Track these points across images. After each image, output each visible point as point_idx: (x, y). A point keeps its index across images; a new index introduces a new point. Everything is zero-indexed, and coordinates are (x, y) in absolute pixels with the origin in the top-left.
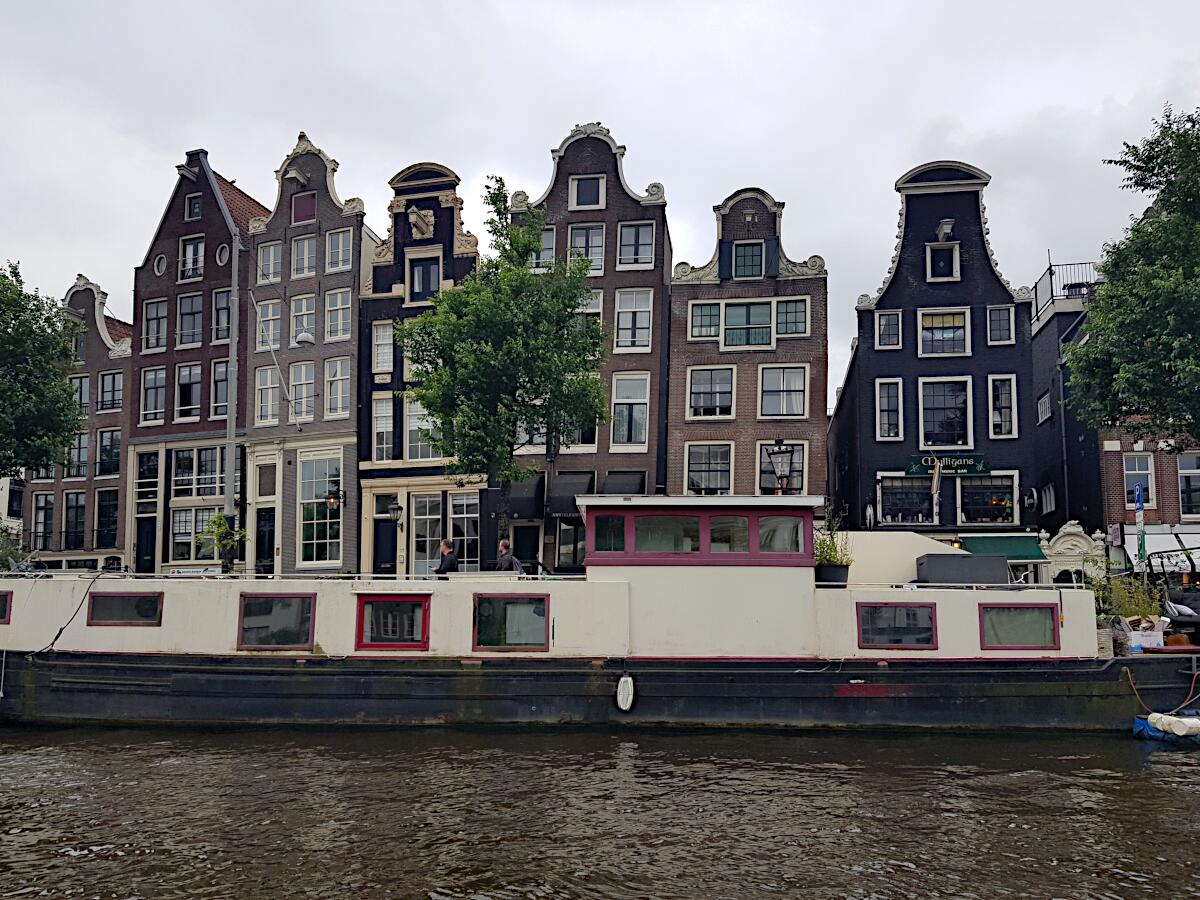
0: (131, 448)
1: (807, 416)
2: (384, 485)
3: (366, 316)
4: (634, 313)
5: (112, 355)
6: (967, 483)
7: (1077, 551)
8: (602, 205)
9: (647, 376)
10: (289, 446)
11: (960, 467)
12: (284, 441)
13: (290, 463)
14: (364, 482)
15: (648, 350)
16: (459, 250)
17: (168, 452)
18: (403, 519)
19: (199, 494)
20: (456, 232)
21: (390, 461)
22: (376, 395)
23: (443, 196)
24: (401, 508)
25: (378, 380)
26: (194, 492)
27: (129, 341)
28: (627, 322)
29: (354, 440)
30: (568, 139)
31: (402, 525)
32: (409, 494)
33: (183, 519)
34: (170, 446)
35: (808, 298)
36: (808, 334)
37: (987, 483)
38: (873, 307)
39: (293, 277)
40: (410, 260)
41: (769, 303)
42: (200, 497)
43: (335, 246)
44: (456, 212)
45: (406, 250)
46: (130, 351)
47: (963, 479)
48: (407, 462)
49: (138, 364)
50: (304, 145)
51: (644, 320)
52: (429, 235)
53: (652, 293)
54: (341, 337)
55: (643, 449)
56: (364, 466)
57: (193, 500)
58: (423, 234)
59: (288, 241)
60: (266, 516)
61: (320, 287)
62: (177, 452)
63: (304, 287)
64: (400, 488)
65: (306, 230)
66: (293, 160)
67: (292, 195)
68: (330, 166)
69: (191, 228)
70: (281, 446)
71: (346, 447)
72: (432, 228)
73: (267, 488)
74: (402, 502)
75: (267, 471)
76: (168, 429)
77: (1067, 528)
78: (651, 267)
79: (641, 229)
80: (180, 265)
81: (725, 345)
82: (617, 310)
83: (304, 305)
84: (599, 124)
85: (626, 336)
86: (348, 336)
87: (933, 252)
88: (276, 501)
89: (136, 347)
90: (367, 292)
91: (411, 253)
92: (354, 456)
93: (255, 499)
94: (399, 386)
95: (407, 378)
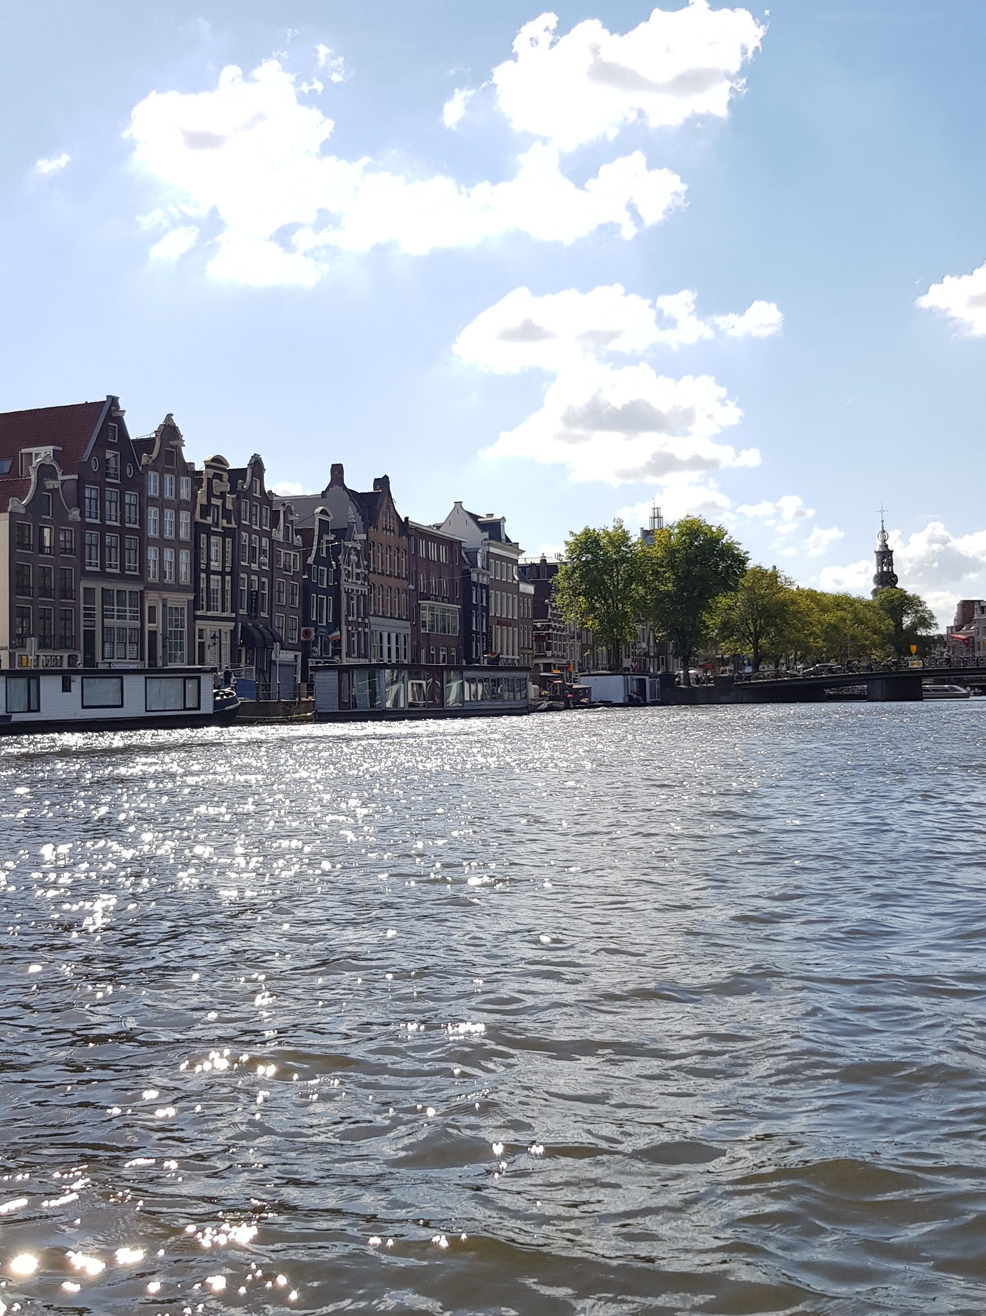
2: (202, 624)
3: (197, 528)
5: (68, 518)
8: (258, 495)
10: (165, 596)
12: (162, 593)
13: (165, 606)
14: (198, 622)
15: (268, 568)
16: (228, 505)
17: (103, 590)
18: (209, 642)
21: (206, 611)
22: (201, 575)
23: (224, 475)
25: (201, 567)
26: (117, 617)
27: (78, 510)
29: (192, 598)
31: (208, 646)
34: (103, 586)
35: (298, 554)
36: (298, 570)
39: (165, 498)
40: (213, 504)
41: (291, 554)
42: (119, 621)
43: (183, 486)
45: (211, 498)
46: (79, 517)
48: (212, 613)
49: (83, 526)
50: (170, 421)
53: (268, 541)
54: (185, 538)
56: (199, 613)
57: (116, 622)
58: (218, 492)
59: (162, 474)
60: (153, 634)
61: (178, 506)
63: (169, 504)
64: (207, 626)
65: (171, 471)
67: (165, 448)
68: (180, 438)
69: (112, 447)
70: (161, 595)
71: (188, 601)
73: (152, 619)
75: (151, 610)
76: (102, 575)
78: (268, 529)
79: (267, 510)
80: (105, 468)
83: (170, 515)
86: (188, 539)
88: (159, 627)
89: (82, 514)
90: (198, 518)
91: (212, 501)
92: (192, 607)
93: (148, 626)
94: (209, 572)
95: (212, 568)
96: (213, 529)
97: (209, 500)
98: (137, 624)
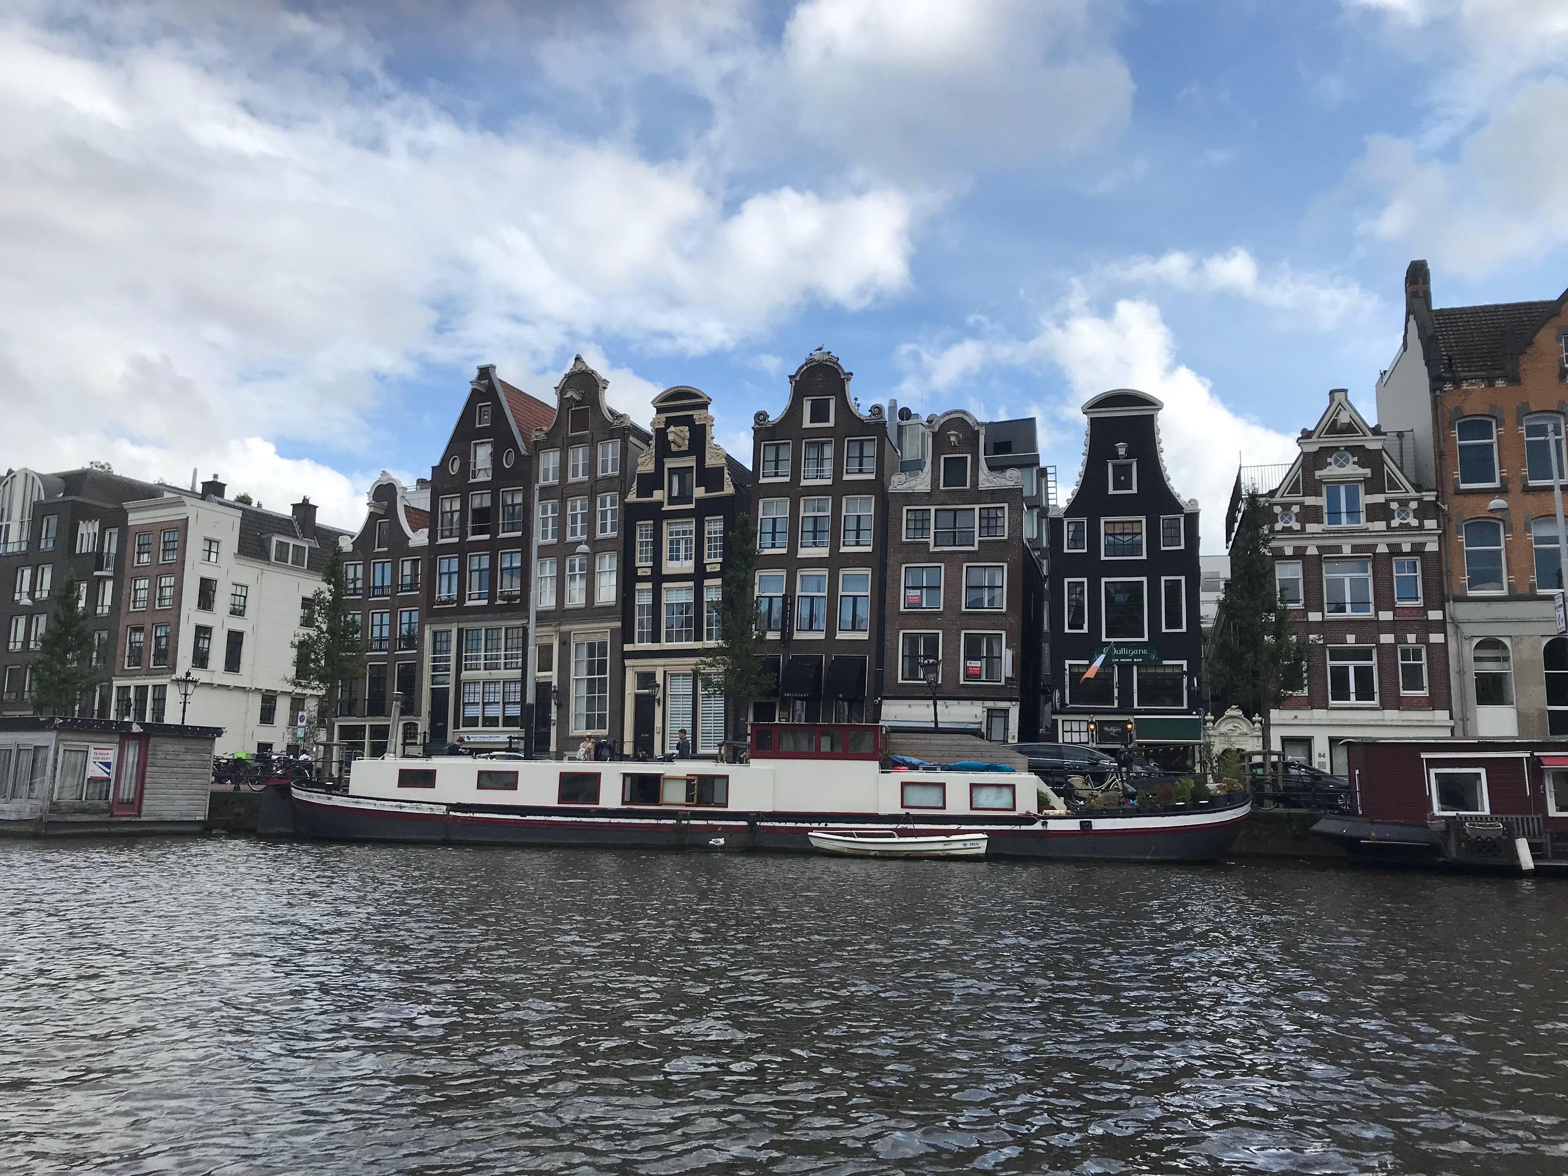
0: (427, 627)
1: (1004, 610)
2: (645, 665)
3: (630, 517)
4: (859, 517)
5: (411, 544)
6: (1143, 671)
7: (1238, 731)
8: (831, 423)
9: (868, 572)
10: (565, 628)
11: (1135, 656)
12: (560, 625)
13: (565, 643)
14: (627, 662)
15: (869, 549)
16: (710, 462)
17: (460, 631)
18: (660, 695)
19: (485, 669)
20: (707, 445)
21: (650, 644)
22: (639, 586)
23: (696, 414)
24: (659, 686)
25: (640, 573)
26: (482, 667)
27: (426, 531)
28: (852, 525)
29: (619, 624)
30: (803, 366)
31: (659, 700)
32: (665, 672)
33: (472, 690)
34: (461, 626)
35: (1006, 506)
36: (1005, 538)
37: (1161, 671)
38: (1062, 515)
39: (569, 481)
40: (669, 469)
41: (974, 509)
42: (488, 672)
43: (605, 454)
44: (707, 428)
45: (665, 460)
46: (427, 540)
47: (1139, 665)
48: (665, 645)
49: (433, 551)
50: (580, 366)
51: (868, 524)
52: (685, 448)
53: (873, 499)
54: (610, 534)
55: (864, 636)
56: (628, 647)
57: (482, 674)
58: (680, 447)
59: (565, 448)
60: (543, 689)
61: (593, 490)
62: (467, 631)
63: (577, 490)
64: (658, 667)
65: (579, 441)
66: (569, 377)
67: (568, 409)
68: (601, 385)
69: (482, 434)
70: (558, 628)
71: (612, 630)
72: (687, 442)
73: (545, 666)
74: (659, 679)
75: (545, 651)
76: (461, 612)
77: (1229, 712)
78: (872, 477)
79: (865, 443)
80: (472, 465)
81: (935, 545)
82: (844, 513)
83: (577, 506)
84: (829, 353)
85: (851, 537)
86: (615, 534)
87: (1114, 466)
88: (553, 676)
89: (432, 537)
90: (632, 498)
91: (670, 463)
92: (619, 639)
93: (535, 674)
94: (658, 578)
95: (665, 571)
96: (666, 508)
97: (659, 465)
98: (517, 674)
